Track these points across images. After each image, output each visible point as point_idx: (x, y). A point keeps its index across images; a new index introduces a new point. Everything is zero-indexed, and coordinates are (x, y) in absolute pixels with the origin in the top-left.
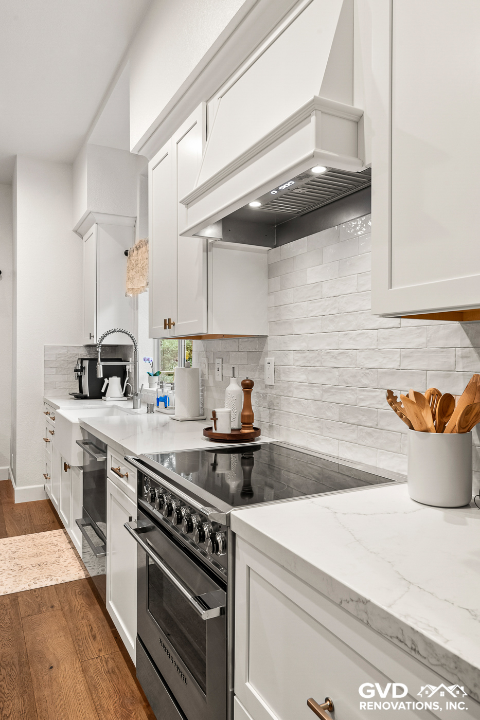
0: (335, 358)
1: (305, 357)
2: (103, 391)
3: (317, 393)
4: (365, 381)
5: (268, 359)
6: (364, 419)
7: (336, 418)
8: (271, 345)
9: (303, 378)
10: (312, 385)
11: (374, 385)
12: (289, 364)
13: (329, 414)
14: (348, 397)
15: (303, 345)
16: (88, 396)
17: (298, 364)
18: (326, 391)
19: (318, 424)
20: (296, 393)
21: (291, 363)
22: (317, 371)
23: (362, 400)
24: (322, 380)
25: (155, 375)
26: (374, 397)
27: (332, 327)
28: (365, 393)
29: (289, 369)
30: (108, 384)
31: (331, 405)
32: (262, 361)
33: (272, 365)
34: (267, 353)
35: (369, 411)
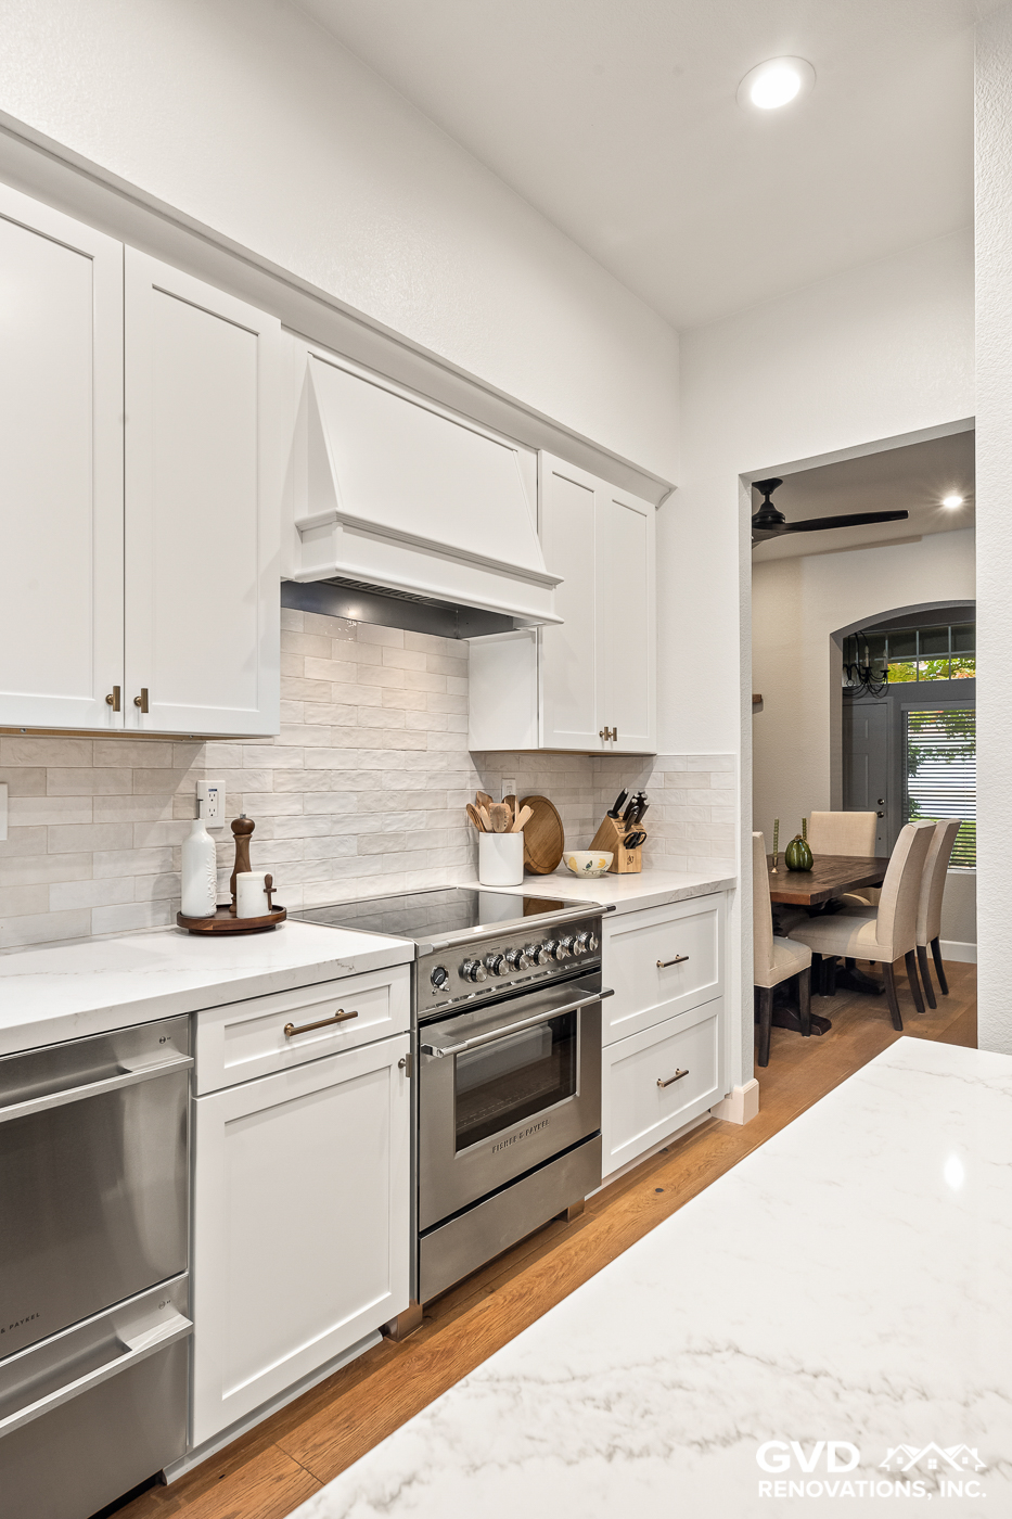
0: (353, 780)
1: (299, 779)
3: (323, 827)
4: (392, 804)
5: (208, 783)
6: (390, 845)
7: (354, 852)
8: (213, 758)
9: (296, 808)
10: (311, 817)
11: (402, 807)
12: (264, 790)
13: (343, 850)
14: (371, 825)
15: (296, 762)
17: (285, 789)
18: (336, 822)
19: (324, 868)
20: (279, 833)
21: (269, 788)
22: (321, 798)
23: (389, 825)
24: (330, 809)
26: (402, 820)
27: (347, 742)
28: (392, 817)
29: (262, 797)
31: (346, 838)
32: (185, 786)
33: (222, 794)
34: (202, 771)
35: (396, 835)
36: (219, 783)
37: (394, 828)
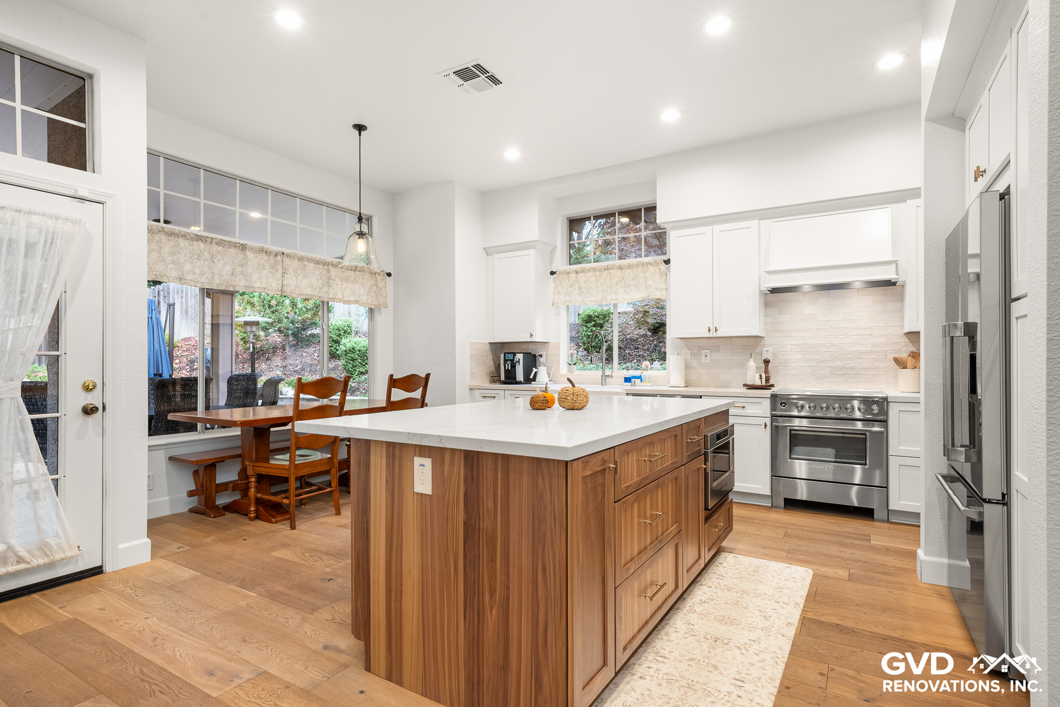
0: (827, 348)
1: (800, 348)
2: (531, 377)
3: (813, 363)
4: (849, 356)
5: (766, 349)
8: (766, 341)
9: (801, 357)
10: (808, 360)
11: (856, 357)
13: (823, 372)
14: (839, 363)
15: (800, 342)
16: (523, 381)
17: (795, 351)
18: (820, 362)
21: (788, 350)
22: (812, 354)
23: (848, 364)
24: (817, 357)
25: (575, 364)
26: (855, 362)
27: (824, 334)
28: (849, 361)
30: (536, 373)
31: (824, 368)
32: (758, 350)
33: (770, 352)
34: (764, 346)
35: (852, 368)
36: (770, 349)
37: (851, 365)
